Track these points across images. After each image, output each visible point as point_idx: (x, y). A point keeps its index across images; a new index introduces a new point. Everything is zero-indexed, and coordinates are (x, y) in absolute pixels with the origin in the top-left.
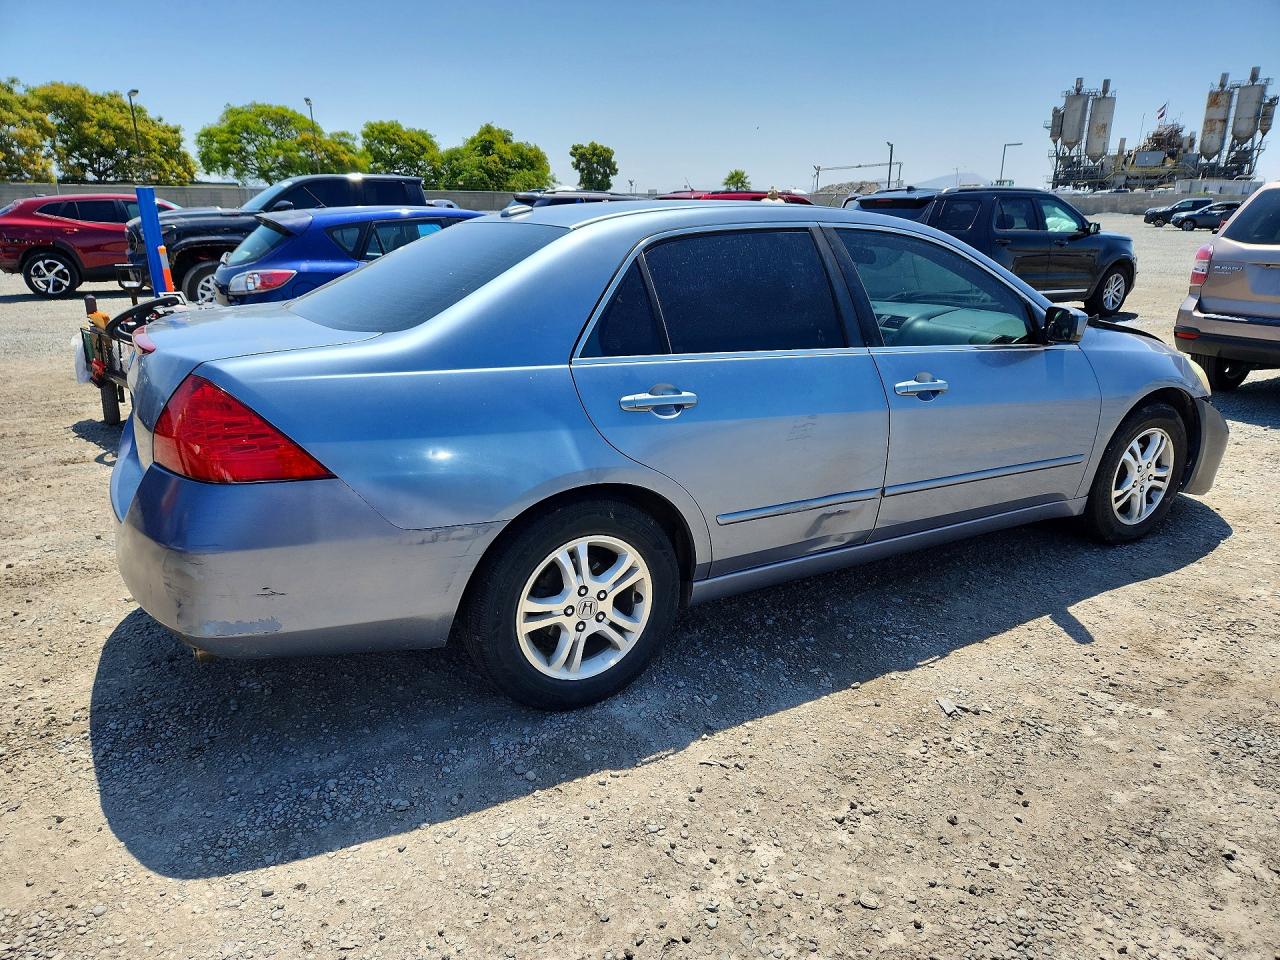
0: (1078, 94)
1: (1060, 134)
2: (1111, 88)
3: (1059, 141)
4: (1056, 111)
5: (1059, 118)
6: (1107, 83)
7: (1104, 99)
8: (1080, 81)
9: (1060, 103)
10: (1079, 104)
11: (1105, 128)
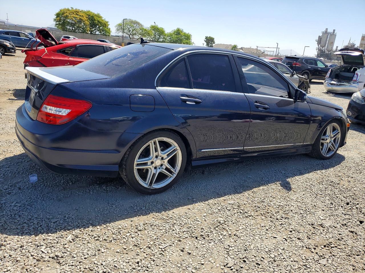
0: (326, 33)
1: (320, 43)
2: (335, 32)
3: (319, 45)
4: (319, 37)
5: (320, 38)
6: (334, 30)
7: (333, 35)
8: (327, 29)
9: (321, 35)
10: (326, 36)
11: (332, 43)
